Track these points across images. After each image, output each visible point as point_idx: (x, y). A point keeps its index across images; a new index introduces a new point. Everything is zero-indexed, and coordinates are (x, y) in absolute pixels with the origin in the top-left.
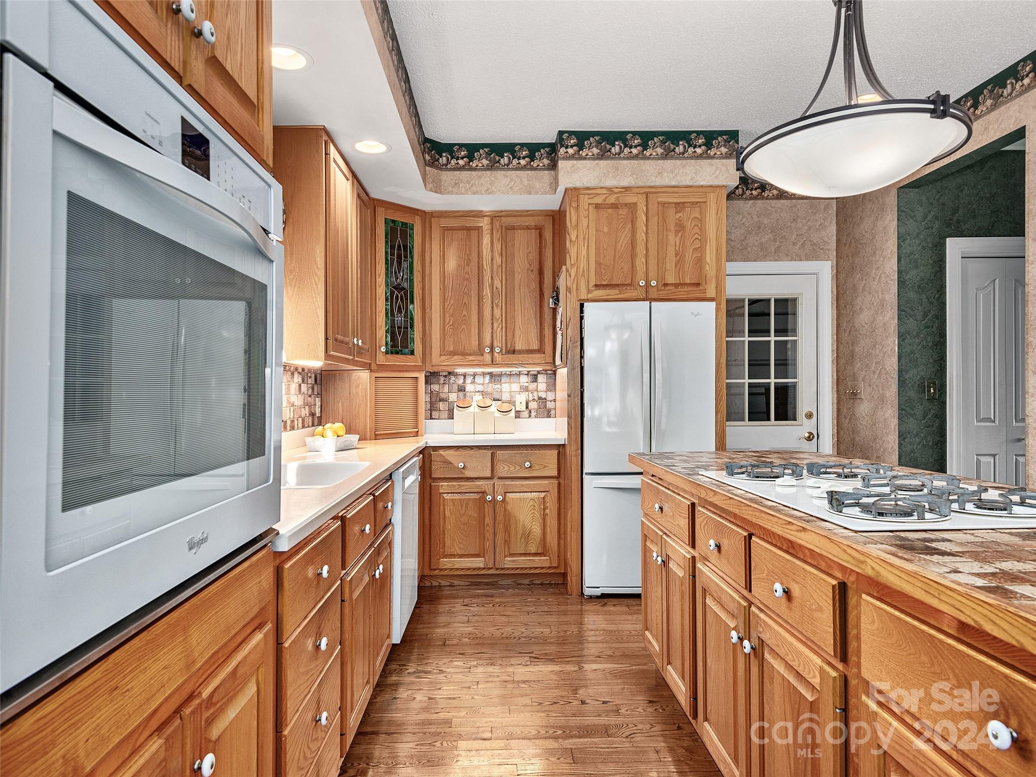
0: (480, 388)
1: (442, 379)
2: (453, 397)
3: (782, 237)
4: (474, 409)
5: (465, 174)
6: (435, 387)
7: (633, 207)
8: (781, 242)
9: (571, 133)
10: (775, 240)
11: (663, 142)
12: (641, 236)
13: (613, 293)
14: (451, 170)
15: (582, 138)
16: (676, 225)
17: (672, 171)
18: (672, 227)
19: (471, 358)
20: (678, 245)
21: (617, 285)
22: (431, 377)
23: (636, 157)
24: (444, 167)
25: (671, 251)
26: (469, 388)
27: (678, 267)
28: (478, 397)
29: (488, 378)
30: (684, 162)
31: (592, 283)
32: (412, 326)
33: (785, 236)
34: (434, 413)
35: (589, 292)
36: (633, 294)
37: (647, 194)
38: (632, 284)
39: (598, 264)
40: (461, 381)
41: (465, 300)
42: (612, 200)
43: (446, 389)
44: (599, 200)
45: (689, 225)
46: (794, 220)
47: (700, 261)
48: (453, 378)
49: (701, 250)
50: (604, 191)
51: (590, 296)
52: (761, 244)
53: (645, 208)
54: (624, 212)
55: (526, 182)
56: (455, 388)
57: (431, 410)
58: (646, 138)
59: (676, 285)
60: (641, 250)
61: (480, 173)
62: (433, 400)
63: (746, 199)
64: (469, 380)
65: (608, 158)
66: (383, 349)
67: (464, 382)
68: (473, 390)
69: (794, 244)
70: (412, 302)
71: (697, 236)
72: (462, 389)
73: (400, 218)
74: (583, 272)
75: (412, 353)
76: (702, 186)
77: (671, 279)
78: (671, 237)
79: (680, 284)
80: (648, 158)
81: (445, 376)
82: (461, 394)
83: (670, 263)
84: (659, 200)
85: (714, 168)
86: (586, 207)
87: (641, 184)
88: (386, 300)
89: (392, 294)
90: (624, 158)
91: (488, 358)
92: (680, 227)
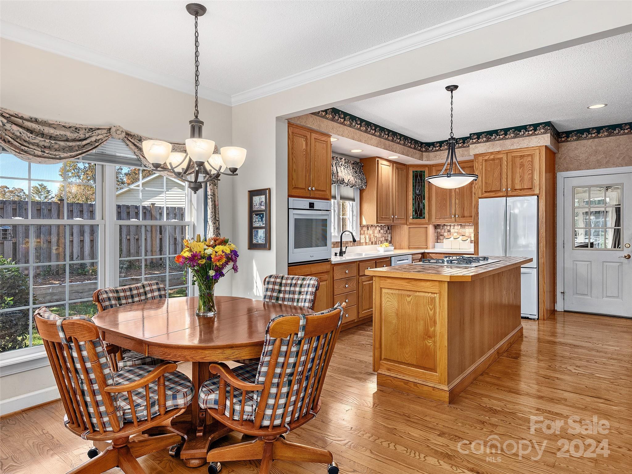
0: (457, 231)
1: (441, 227)
2: (446, 234)
3: (610, 156)
4: (452, 239)
5: (439, 152)
6: (439, 230)
7: (501, 159)
8: (609, 158)
9: (474, 134)
10: (606, 158)
11: (514, 131)
12: (504, 170)
13: (492, 194)
14: (434, 152)
15: (478, 135)
16: (520, 164)
17: (518, 143)
18: (519, 166)
19: (447, 219)
20: (521, 173)
21: (494, 191)
22: (436, 227)
23: (502, 139)
24: (431, 151)
25: (518, 175)
26: (452, 231)
27: (521, 182)
28: (455, 234)
29: (460, 226)
30: (524, 138)
31: (483, 191)
32: (424, 208)
33: (612, 155)
34: (438, 240)
35: (482, 194)
36: (501, 194)
37: (507, 153)
38: (500, 191)
39: (486, 183)
40: (449, 228)
41: (445, 197)
42: (492, 157)
43: (443, 231)
44: (486, 158)
45: (526, 164)
46: (618, 146)
47: (532, 179)
48: (446, 227)
49: (532, 174)
50: (489, 154)
51: (482, 196)
52: (598, 160)
53: (506, 159)
54: (497, 161)
55: (461, 153)
56: (447, 230)
57: (437, 239)
58: (506, 131)
59: (521, 190)
60: (504, 176)
61: (444, 151)
62: (438, 235)
63: (588, 139)
64: (452, 227)
65: (490, 141)
66: (411, 217)
67: (450, 228)
68: (454, 231)
69: (618, 158)
70: (424, 199)
71: (530, 168)
72: (449, 231)
73: (419, 169)
74: (480, 186)
75: (424, 218)
76: (533, 147)
77: (518, 187)
78: (518, 170)
79: (522, 189)
80: (507, 139)
81: (443, 226)
82: (449, 233)
83: (517, 181)
84: (512, 155)
85: (538, 139)
86: (481, 161)
87: (504, 150)
88: (413, 200)
89: (416, 197)
90: (497, 140)
91: (453, 219)
92: (522, 165)
